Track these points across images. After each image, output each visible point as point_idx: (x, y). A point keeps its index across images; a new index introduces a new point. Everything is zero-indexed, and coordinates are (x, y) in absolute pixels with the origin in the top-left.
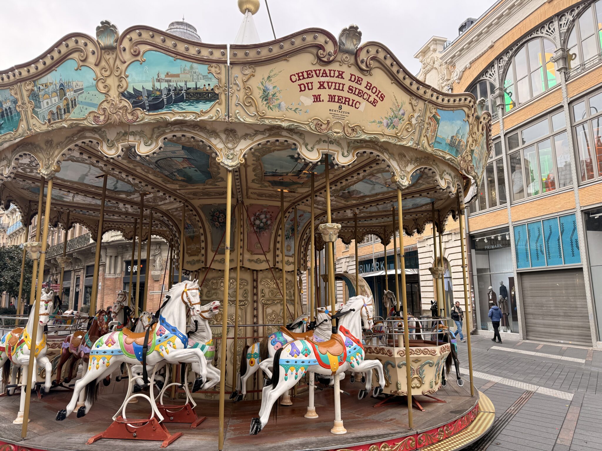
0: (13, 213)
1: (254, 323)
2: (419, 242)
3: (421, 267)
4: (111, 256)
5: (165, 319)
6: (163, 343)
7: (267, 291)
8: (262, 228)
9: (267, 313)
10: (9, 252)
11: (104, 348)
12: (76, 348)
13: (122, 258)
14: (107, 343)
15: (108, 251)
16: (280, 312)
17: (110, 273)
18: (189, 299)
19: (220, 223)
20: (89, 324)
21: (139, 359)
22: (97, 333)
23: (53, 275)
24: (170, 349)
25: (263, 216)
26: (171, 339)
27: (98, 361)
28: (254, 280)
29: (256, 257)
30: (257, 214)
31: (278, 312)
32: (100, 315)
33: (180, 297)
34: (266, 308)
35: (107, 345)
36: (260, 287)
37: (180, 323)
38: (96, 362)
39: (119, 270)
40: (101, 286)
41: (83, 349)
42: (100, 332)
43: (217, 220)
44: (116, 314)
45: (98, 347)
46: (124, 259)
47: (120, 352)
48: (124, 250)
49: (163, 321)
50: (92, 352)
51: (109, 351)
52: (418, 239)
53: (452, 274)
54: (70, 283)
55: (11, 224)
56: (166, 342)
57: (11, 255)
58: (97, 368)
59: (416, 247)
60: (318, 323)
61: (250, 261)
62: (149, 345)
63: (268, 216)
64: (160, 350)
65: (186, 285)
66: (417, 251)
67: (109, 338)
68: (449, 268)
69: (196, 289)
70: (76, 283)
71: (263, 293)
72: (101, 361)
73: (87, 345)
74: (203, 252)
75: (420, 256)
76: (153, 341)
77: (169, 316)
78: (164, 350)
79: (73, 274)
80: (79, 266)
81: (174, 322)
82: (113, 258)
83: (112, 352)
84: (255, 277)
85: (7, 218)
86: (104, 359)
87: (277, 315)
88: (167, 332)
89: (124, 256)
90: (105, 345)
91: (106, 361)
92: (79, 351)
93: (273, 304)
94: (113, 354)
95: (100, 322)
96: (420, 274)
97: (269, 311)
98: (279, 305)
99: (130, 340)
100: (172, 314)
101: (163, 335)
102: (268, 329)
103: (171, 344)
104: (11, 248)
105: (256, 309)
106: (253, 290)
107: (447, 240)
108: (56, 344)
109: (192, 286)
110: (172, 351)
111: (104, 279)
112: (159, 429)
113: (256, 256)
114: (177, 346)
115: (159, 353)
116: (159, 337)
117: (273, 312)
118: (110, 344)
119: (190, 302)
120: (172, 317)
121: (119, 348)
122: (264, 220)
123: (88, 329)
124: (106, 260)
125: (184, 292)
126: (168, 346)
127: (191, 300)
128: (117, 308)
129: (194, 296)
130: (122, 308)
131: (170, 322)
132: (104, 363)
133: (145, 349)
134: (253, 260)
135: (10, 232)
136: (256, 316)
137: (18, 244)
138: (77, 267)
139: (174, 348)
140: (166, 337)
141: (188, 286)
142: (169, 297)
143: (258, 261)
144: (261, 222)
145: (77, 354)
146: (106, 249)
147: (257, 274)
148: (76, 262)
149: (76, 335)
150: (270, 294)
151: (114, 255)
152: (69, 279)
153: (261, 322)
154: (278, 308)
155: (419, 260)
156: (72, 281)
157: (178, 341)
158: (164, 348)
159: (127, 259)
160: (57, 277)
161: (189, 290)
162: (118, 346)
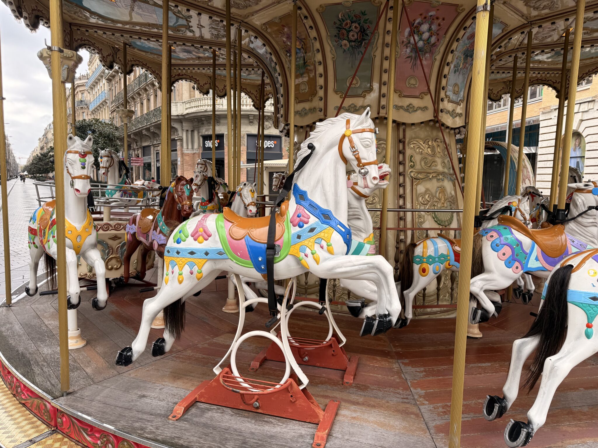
0: (92, 88)
1: (400, 207)
2: (543, 113)
3: (540, 144)
4: (187, 131)
5: (305, 192)
6: (306, 242)
7: (417, 158)
8: (421, 50)
9: (418, 192)
10: (90, 126)
11: (190, 244)
12: (146, 235)
13: (198, 133)
14: (195, 236)
15: (184, 124)
16: (436, 192)
17: (188, 148)
18: (355, 152)
19: (350, 41)
20: (162, 199)
21: (259, 269)
22: (175, 213)
23: (134, 150)
24: (322, 254)
25: (425, 27)
26: (322, 235)
27: (181, 268)
28: (400, 141)
29: (407, 101)
30: (417, 21)
31: (433, 191)
32: (177, 183)
33: (336, 148)
34: (417, 185)
35: (195, 240)
36: (408, 152)
37: (337, 203)
38: (176, 269)
39: (196, 146)
40: (181, 161)
41: (156, 238)
42: (179, 212)
43: (346, 37)
44: (199, 187)
45: (178, 242)
46: (200, 134)
47: (220, 253)
48: (200, 123)
49: (302, 196)
50: (168, 252)
51: (200, 251)
52: (542, 110)
53: (586, 152)
54: (150, 158)
55: (92, 100)
56: (312, 240)
57: (93, 128)
58: (180, 282)
59: (538, 120)
60: (575, 212)
61: (397, 108)
62: (277, 243)
63: (434, 27)
64: (302, 255)
65: (348, 122)
66: (539, 124)
67: (197, 227)
68: (582, 145)
69: (371, 131)
70: (157, 158)
71: (411, 161)
72: (186, 270)
73: (161, 232)
74: (321, 93)
75: (541, 131)
76: (286, 236)
77: (315, 187)
78: (310, 255)
79: (152, 148)
80: (157, 140)
81: (326, 201)
82: (190, 132)
83: (207, 254)
84: (401, 136)
85: (88, 94)
86: (192, 265)
87: (432, 196)
88: (313, 220)
89: (201, 131)
90: (191, 239)
91: (196, 269)
92: (150, 240)
93: (427, 178)
94: (209, 256)
95: (179, 196)
96: (539, 153)
97: (421, 188)
98: (435, 180)
99: (239, 232)
100: (320, 181)
101: (305, 226)
102: (420, 217)
103: (324, 243)
104: (92, 121)
105: (402, 185)
106: (398, 157)
107: (586, 110)
108: (120, 225)
109: (361, 123)
110: (325, 260)
111: (182, 154)
112: (302, 401)
113: (406, 99)
114: (335, 250)
115: (298, 261)
116: (297, 229)
117: (426, 191)
118: (201, 238)
119: (358, 159)
120: (319, 189)
121: (219, 246)
122: (426, 35)
123: (161, 206)
124: (183, 134)
125: (344, 137)
126: (317, 247)
127: (361, 155)
128: (199, 179)
129: (366, 146)
130: (205, 179)
131: (317, 198)
132: (192, 273)
133: (271, 252)
134: (401, 107)
135: (92, 108)
136: (402, 197)
137: (98, 118)
138: (155, 142)
139: (331, 252)
140: (312, 230)
141: (352, 123)
142: (311, 147)
143: (409, 109)
144: (421, 39)
145: (147, 244)
146: (182, 123)
147: (404, 131)
148: (154, 137)
149: (144, 214)
150: (423, 163)
151: (190, 129)
152: (150, 154)
153: (409, 206)
154: (433, 185)
155: (540, 136)
156: (152, 156)
157: (337, 239)
158: (308, 251)
159: (203, 134)
160: (139, 152)
161: (354, 132)
162: (216, 242)
